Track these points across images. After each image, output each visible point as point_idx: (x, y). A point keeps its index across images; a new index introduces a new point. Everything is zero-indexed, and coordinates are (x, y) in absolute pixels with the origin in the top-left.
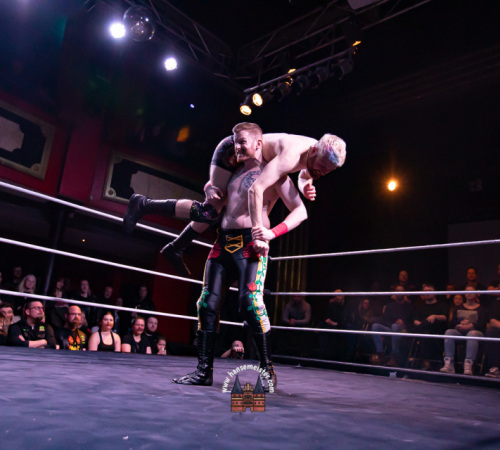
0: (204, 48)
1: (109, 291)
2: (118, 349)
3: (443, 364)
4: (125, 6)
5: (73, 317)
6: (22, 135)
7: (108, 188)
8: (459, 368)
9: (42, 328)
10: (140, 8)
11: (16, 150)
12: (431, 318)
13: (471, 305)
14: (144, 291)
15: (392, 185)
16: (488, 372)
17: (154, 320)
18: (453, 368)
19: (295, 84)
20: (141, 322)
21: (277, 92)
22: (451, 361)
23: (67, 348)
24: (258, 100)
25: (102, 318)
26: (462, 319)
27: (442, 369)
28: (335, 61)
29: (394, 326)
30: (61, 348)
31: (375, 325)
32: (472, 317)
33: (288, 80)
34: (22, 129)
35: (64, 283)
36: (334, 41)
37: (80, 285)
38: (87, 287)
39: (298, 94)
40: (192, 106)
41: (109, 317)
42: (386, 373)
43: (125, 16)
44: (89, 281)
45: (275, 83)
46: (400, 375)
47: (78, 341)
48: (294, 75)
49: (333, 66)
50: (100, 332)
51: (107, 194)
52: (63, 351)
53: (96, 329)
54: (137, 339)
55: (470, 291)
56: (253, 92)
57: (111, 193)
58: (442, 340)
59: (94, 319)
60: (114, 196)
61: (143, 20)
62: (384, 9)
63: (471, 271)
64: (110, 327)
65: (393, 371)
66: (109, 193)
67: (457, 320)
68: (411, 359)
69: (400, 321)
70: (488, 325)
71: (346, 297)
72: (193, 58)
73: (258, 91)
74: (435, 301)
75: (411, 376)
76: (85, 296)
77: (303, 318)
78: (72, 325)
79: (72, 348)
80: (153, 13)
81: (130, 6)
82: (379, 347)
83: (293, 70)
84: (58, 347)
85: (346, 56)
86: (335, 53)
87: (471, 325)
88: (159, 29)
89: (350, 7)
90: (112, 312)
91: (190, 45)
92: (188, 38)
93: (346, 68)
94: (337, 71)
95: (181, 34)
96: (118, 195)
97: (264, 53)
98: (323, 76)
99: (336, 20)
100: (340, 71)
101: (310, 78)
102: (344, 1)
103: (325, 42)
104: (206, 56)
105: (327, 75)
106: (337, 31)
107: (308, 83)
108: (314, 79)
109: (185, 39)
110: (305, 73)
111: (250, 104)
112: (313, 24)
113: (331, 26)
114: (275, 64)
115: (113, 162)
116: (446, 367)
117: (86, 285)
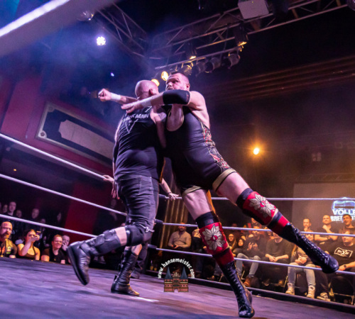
0: (127, 31)
2: (38, 258)
5: (4, 231)
7: (41, 131)
15: (256, 151)
16: (319, 295)
17: (67, 238)
19: (194, 68)
20: (59, 238)
24: (165, 76)
27: (287, 292)
28: (227, 54)
33: (189, 64)
36: (227, 39)
38: (14, 208)
39: (196, 75)
40: (112, 75)
41: (33, 233)
45: (180, 66)
46: (255, 293)
48: (194, 62)
49: (225, 58)
51: (39, 135)
54: (56, 253)
56: (162, 70)
57: (42, 134)
60: (44, 137)
62: (265, 21)
66: (41, 134)
72: (119, 38)
73: (166, 69)
76: (12, 214)
77: (185, 243)
83: (194, 57)
85: (235, 52)
86: (227, 48)
89: (241, 16)
91: (117, 27)
92: (116, 22)
93: (234, 61)
94: (227, 62)
95: (111, 19)
96: (48, 137)
97: (174, 42)
98: (216, 64)
99: (229, 24)
100: (230, 63)
101: (206, 64)
102: (238, 12)
103: (219, 40)
104: (128, 38)
105: (219, 65)
106: (229, 33)
107: (204, 69)
108: (209, 66)
109: (115, 25)
110: (203, 60)
111: (159, 79)
112: (213, 25)
113: (226, 28)
114: (180, 51)
115: (47, 111)
116: (290, 291)
117: (13, 205)
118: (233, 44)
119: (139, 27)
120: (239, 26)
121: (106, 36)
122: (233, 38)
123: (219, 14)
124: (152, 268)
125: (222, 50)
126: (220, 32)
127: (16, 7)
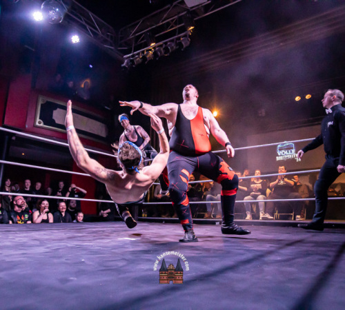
0: (96, 29)
1: (39, 185)
2: (51, 221)
7: (38, 120)
10: (52, 2)
13: (258, 180)
15: (215, 113)
19: (155, 53)
21: (144, 58)
23: (17, 223)
25: (41, 203)
27: (246, 218)
28: (179, 38)
29: (219, 196)
30: (13, 222)
33: (150, 50)
36: (178, 26)
39: (157, 59)
40: (91, 66)
41: (46, 203)
42: (214, 223)
43: (42, 7)
44: (30, 180)
45: (143, 52)
47: (23, 218)
48: (154, 48)
49: (178, 41)
51: (37, 124)
52: (15, 225)
56: (128, 58)
57: (40, 123)
60: (42, 125)
62: (207, 8)
65: (217, 221)
66: (39, 123)
72: (90, 35)
76: (28, 189)
80: (62, 5)
83: (154, 44)
85: (185, 36)
86: (179, 34)
88: (67, 16)
89: (186, 6)
91: (88, 27)
92: (86, 22)
93: (185, 43)
94: (180, 45)
95: (81, 20)
96: (45, 124)
97: (135, 33)
98: (172, 48)
99: (179, 13)
100: (182, 45)
101: (164, 49)
102: (183, 2)
103: (172, 27)
104: (98, 34)
105: (175, 47)
106: (180, 20)
107: (163, 52)
108: (166, 50)
109: (84, 23)
110: (161, 46)
112: (165, 16)
113: (176, 17)
114: (142, 40)
115: (40, 103)
116: (249, 217)
118: (184, 29)
119: (105, 23)
120: (186, 14)
121: (79, 34)
122: (183, 24)
123: (169, 6)
124: (143, 215)
125: (175, 35)
126: (172, 21)
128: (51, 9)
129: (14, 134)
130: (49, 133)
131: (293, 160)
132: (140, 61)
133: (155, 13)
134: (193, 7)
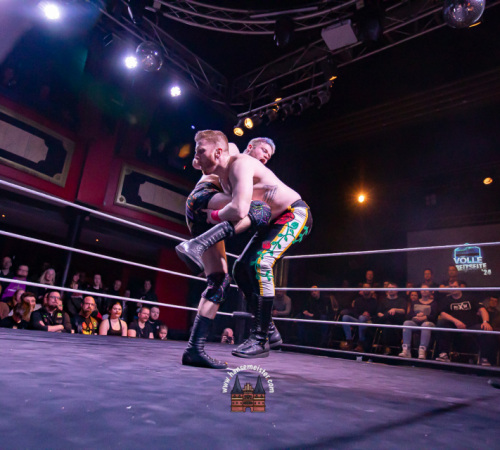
0: (203, 78)
1: (118, 284)
2: (125, 334)
3: (401, 350)
4: (138, 42)
5: (86, 307)
6: (47, 149)
7: (120, 196)
8: (415, 354)
9: (59, 315)
10: (150, 44)
11: (41, 162)
12: (392, 311)
13: (426, 300)
14: (148, 285)
15: (361, 198)
16: (438, 356)
17: (157, 310)
18: (410, 354)
19: (280, 111)
20: (147, 311)
21: (265, 118)
22: (408, 348)
23: (81, 333)
24: (249, 123)
25: (111, 307)
26: (418, 312)
27: (400, 354)
28: (314, 92)
29: (361, 317)
30: (76, 332)
31: (345, 317)
32: (426, 310)
33: (275, 107)
34: (47, 144)
35: (80, 276)
36: (314, 75)
37: (93, 278)
38: (99, 281)
39: (283, 119)
40: (193, 127)
41: (118, 306)
42: (353, 357)
43: (137, 50)
45: (264, 110)
46: (365, 359)
47: (91, 327)
48: (280, 104)
49: (313, 96)
50: (109, 319)
51: (118, 201)
53: (106, 316)
54: (142, 326)
55: (424, 288)
56: (244, 117)
57: (121, 200)
58: (401, 329)
59: (105, 307)
60: (124, 202)
61: (153, 54)
62: (356, 51)
63: (427, 272)
64: (118, 316)
65: (360, 356)
66: (120, 200)
67: (413, 313)
68: (375, 346)
69: (366, 313)
70: (439, 317)
71: (321, 292)
72: (195, 86)
73: (249, 116)
74: (396, 297)
75: (375, 360)
76: (97, 288)
77: (284, 310)
78: (85, 313)
79: (85, 333)
80: (162, 48)
81: (141, 42)
82: (349, 335)
83: (280, 99)
84: (73, 332)
85: (323, 89)
86: (315, 86)
87: (425, 317)
88: (166, 61)
89: (328, 49)
90: (121, 302)
91: (192, 75)
92: (191, 70)
93: (324, 98)
94: (317, 100)
95: (184, 66)
96: (127, 202)
97: (255, 84)
98: (305, 105)
99: (316, 58)
100: (319, 101)
101: (293, 106)
102: (323, 43)
103: (306, 76)
104: (205, 86)
105: (308, 104)
106: (318, 67)
107: (292, 110)
108: (296, 107)
109: (188, 71)
110: (289, 102)
111: (243, 127)
112: (297, 61)
113: (312, 63)
114: (263, 94)
115: (124, 173)
116: (404, 353)
117: (98, 279)
118: (323, 79)
121: (181, 85)
123: (303, 48)
125: (309, 88)
126: (306, 68)
127: (83, 64)
128: (148, 53)
129: (89, 213)
130: (132, 214)
131: (479, 272)
132: (260, 121)
133: (283, 58)
134: (336, 50)
